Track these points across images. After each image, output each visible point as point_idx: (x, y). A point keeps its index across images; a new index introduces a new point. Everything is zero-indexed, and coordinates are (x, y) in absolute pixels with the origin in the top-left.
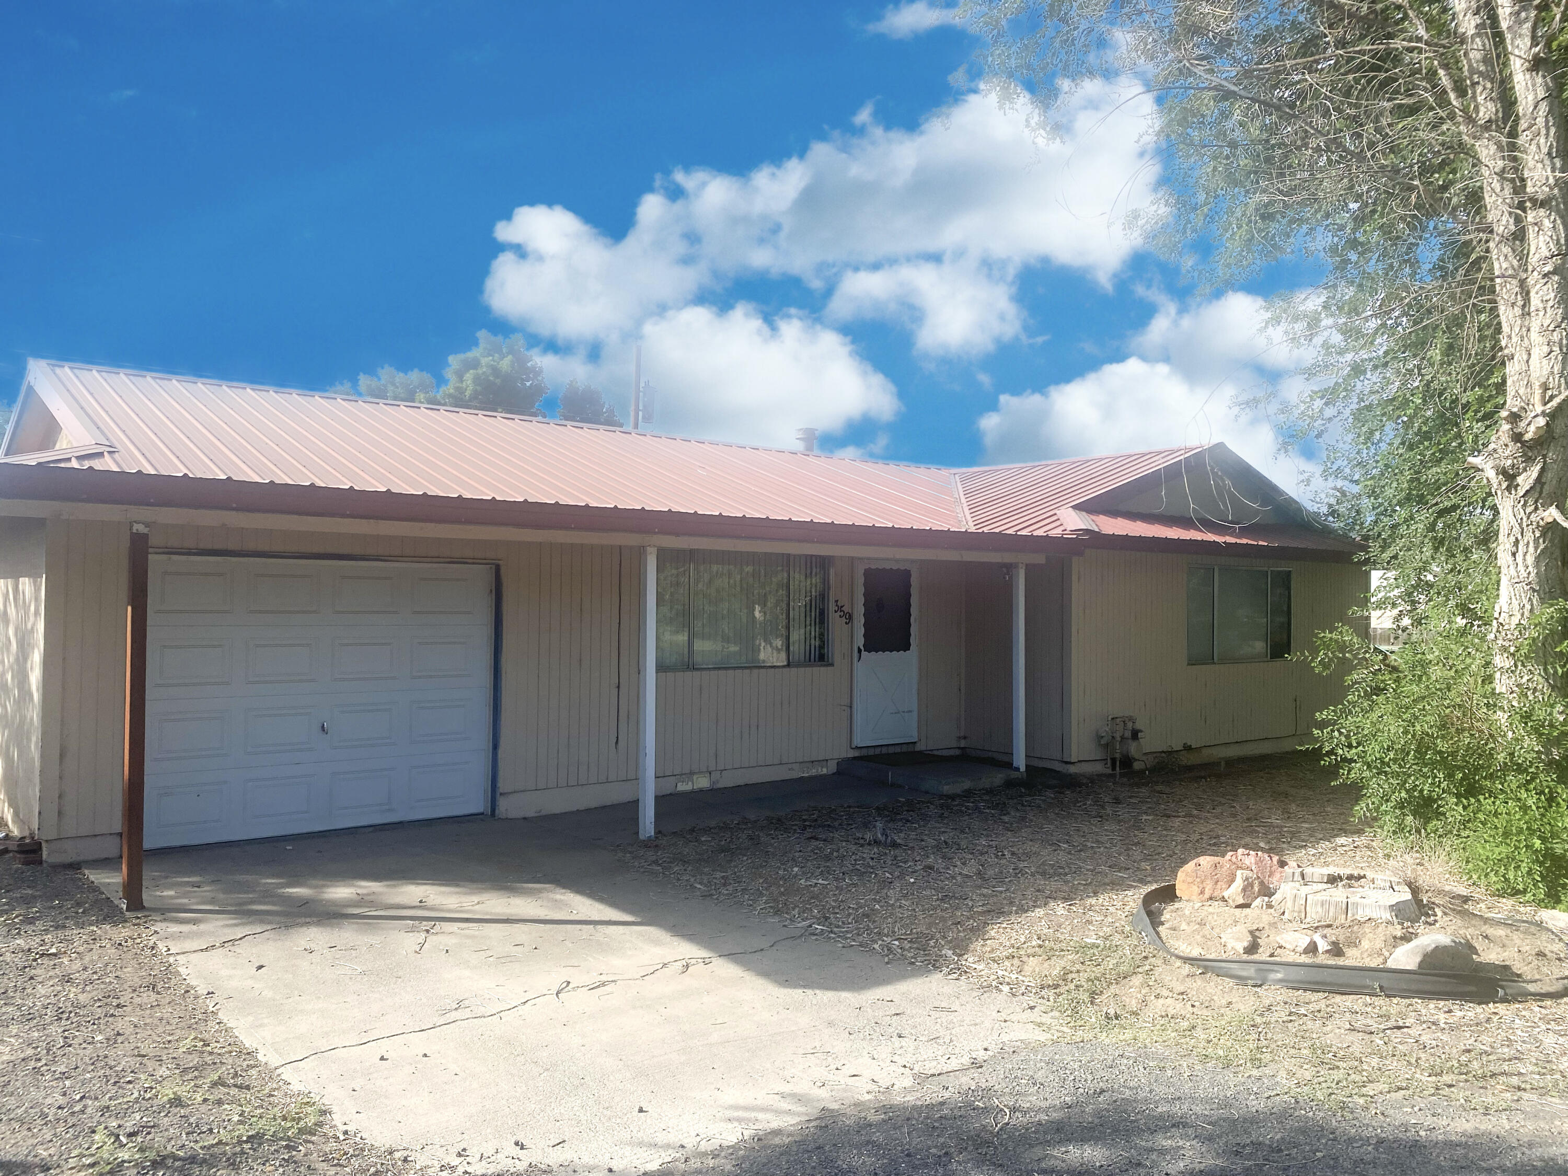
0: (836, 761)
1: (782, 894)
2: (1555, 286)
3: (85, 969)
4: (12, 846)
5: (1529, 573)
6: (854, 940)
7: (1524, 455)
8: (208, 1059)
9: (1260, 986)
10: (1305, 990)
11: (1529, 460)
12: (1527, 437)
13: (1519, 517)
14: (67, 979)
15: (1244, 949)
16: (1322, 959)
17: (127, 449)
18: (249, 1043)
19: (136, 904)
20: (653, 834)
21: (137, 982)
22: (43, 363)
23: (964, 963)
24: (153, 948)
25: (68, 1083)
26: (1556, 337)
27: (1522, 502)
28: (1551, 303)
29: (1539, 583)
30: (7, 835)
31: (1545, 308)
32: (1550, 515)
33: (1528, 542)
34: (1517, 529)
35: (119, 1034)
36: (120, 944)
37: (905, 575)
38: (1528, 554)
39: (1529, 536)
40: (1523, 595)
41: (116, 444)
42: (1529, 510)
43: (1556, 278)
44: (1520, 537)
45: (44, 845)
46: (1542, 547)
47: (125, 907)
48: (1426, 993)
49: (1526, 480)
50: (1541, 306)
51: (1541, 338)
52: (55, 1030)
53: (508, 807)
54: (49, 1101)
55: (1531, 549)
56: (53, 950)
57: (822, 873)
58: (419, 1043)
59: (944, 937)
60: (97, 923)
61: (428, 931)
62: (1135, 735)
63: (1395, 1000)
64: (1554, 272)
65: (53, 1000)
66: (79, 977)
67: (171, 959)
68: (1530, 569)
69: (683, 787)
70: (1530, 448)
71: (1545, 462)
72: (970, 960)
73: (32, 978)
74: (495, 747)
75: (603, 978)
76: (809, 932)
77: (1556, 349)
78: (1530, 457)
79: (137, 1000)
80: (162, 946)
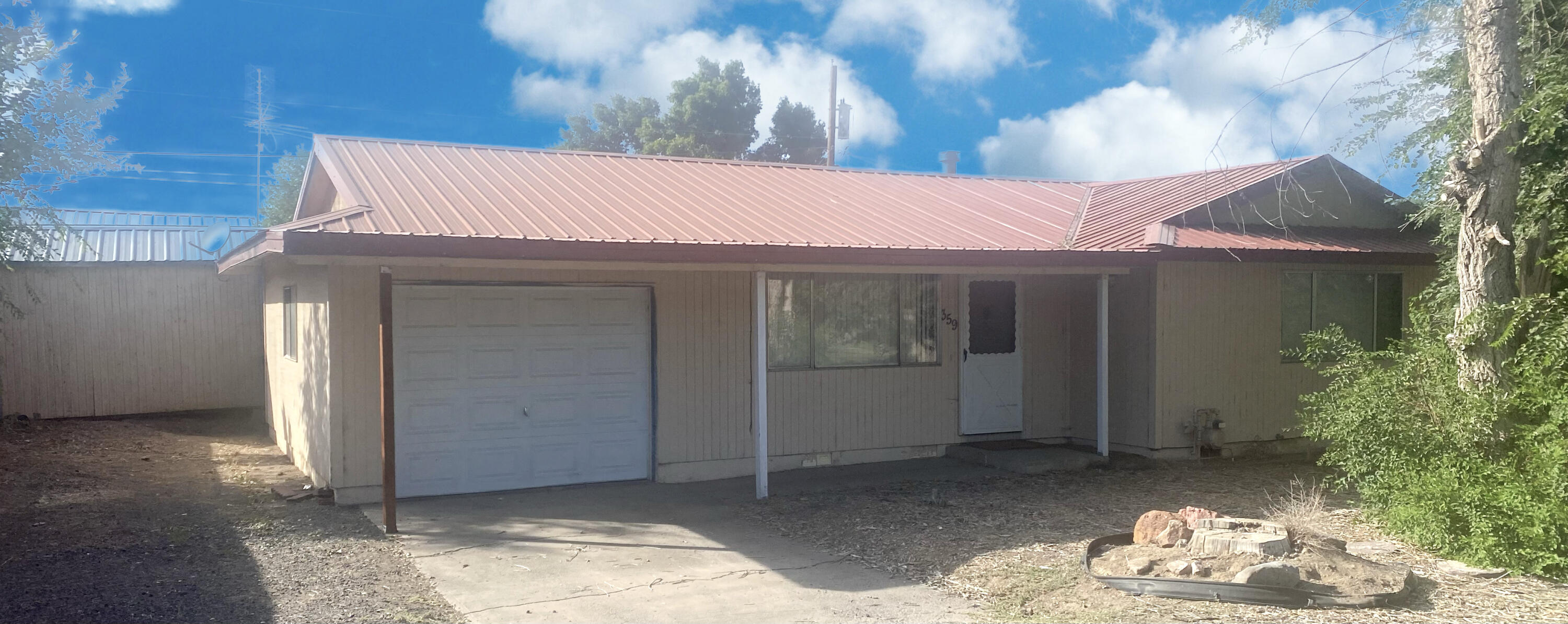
0: (944, 447)
1: (841, 535)
2: (1493, 35)
3: (358, 561)
4: (315, 493)
5: (1478, 282)
6: (876, 564)
7: (1469, 181)
8: (426, 607)
9: (1139, 595)
10: (1168, 598)
11: (1474, 186)
12: (1470, 166)
13: (1470, 234)
14: (347, 566)
15: (1138, 571)
16: (1192, 578)
17: (380, 209)
18: (451, 602)
19: (392, 529)
20: (767, 495)
21: (388, 569)
22: (323, 137)
23: (946, 580)
24: (401, 553)
25: (345, 610)
26: (1494, 79)
27: (1471, 221)
28: (1490, 50)
29: (1487, 291)
30: (312, 487)
31: (1485, 54)
32: (1492, 233)
33: (1478, 256)
34: (1469, 245)
35: (375, 592)
36: (380, 550)
37: (1012, 285)
38: (1478, 266)
39: (1478, 250)
40: (1473, 301)
41: (373, 205)
42: (1477, 228)
43: (1494, 28)
44: (1471, 252)
45: (335, 492)
46: (1490, 259)
47: (385, 530)
48: (1254, 600)
49: (1473, 202)
50: (1482, 52)
51: (1482, 81)
52: (339, 588)
53: (664, 475)
54: (335, 617)
55: (1480, 262)
56: (340, 551)
57: (875, 522)
58: (553, 606)
59: (941, 564)
60: (367, 538)
61: (580, 550)
62: (1216, 425)
63: (1226, 605)
64: (1492, 23)
65: (339, 575)
66: (354, 565)
67: (411, 560)
68: (1480, 278)
69: (807, 464)
70: (1475, 175)
71: (1487, 188)
72: (952, 578)
73: (327, 564)
74: (654, 427)
75: (685, 578)
76: (848, 559)
77: (1494, 90)
78: (1475, 183)
79: (389, 578)
80: (406, 553)
